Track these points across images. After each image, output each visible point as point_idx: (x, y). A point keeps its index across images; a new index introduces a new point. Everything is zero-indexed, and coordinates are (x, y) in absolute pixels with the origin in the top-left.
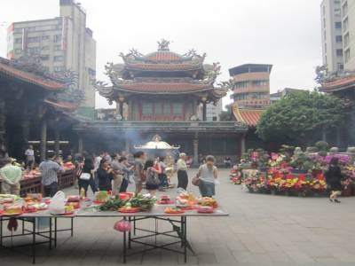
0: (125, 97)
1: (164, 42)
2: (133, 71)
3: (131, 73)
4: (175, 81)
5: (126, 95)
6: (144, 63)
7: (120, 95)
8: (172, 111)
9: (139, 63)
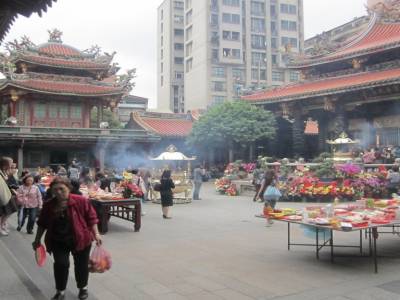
0: (18, 96)
1: (55, 31)
2: (27, 64)
3: (23, 66)
4: (74, 80)
5: (20, 93)
6: (37, 55)
7: (12, 92)
8: (69, 116)
9: (31, 54)
